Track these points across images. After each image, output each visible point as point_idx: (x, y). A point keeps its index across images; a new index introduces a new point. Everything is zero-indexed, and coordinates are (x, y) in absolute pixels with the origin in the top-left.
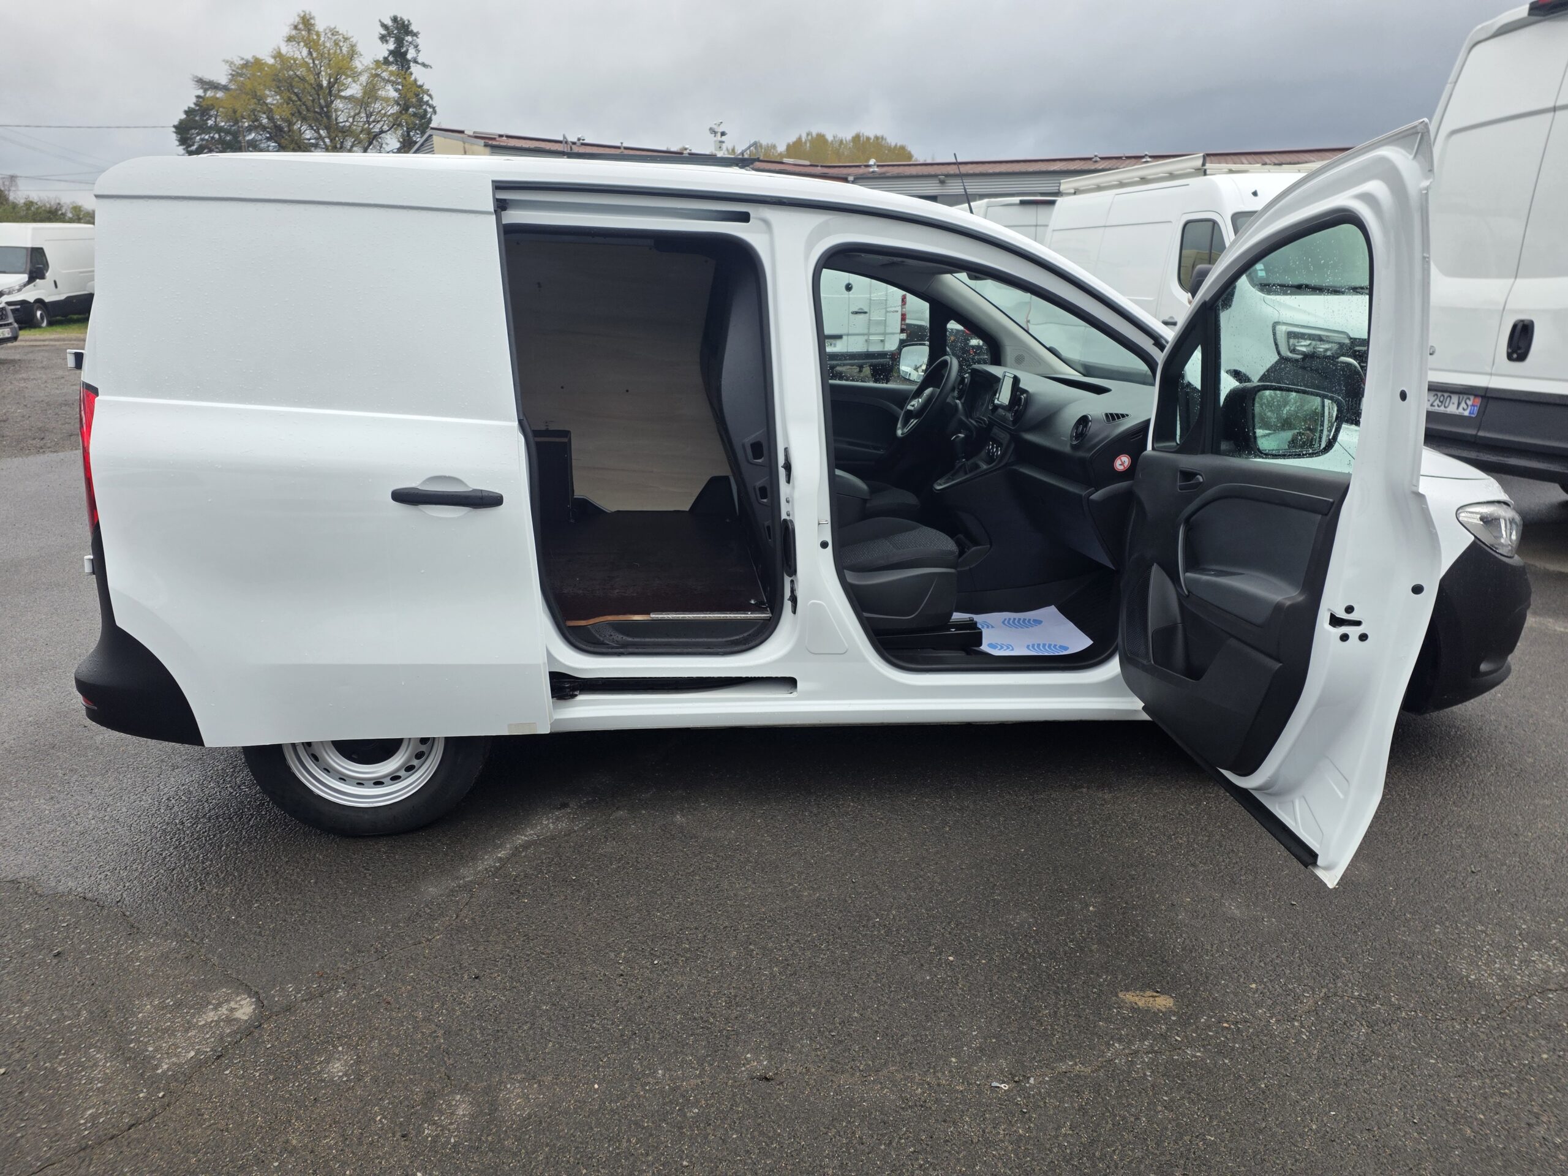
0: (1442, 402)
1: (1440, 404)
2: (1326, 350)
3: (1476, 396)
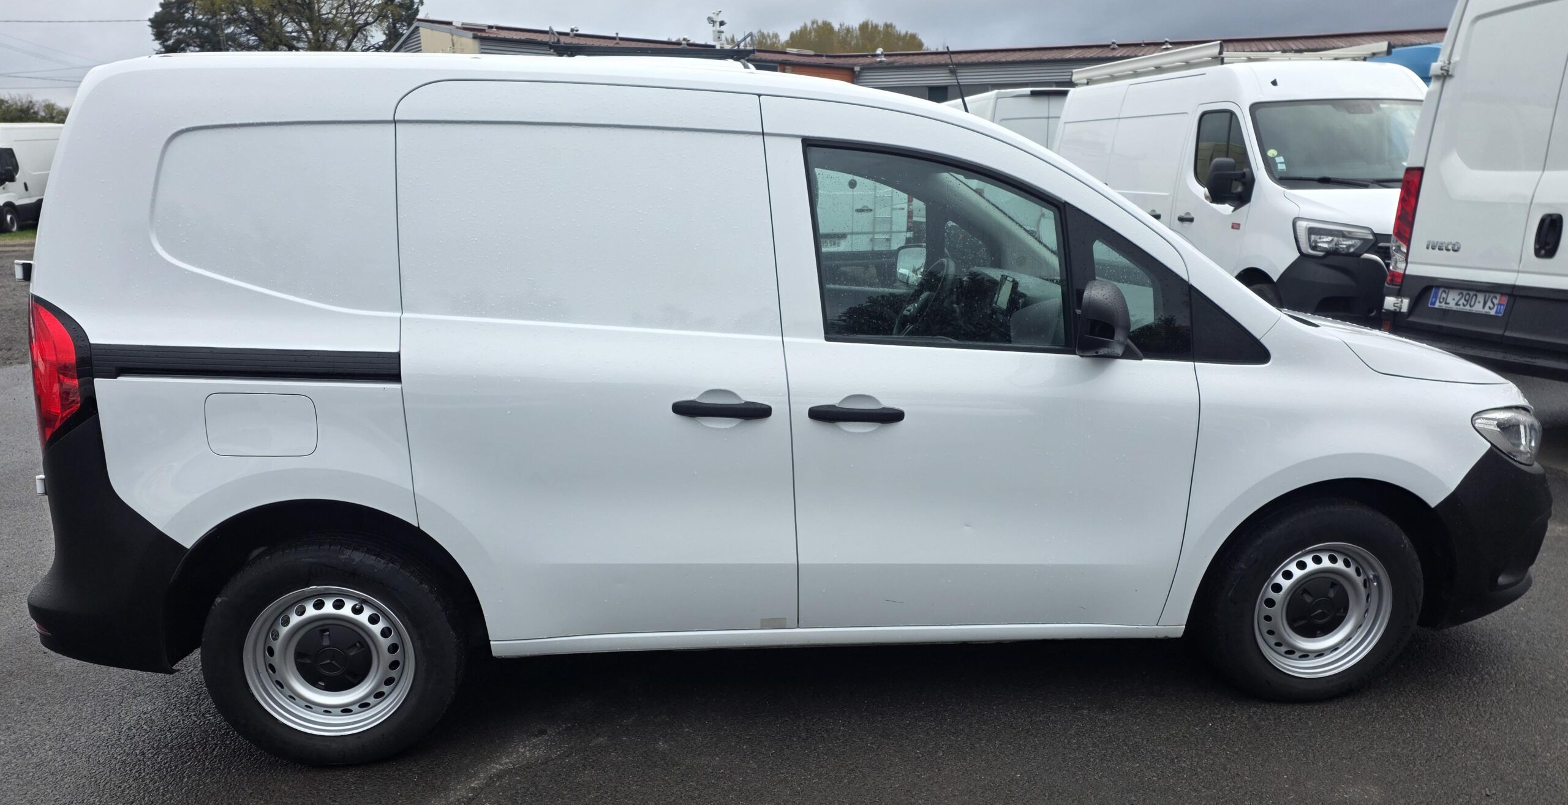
0: (1467, 301)
1: (1465, 303)
2: (1349, 247)
3: (1502, 294)
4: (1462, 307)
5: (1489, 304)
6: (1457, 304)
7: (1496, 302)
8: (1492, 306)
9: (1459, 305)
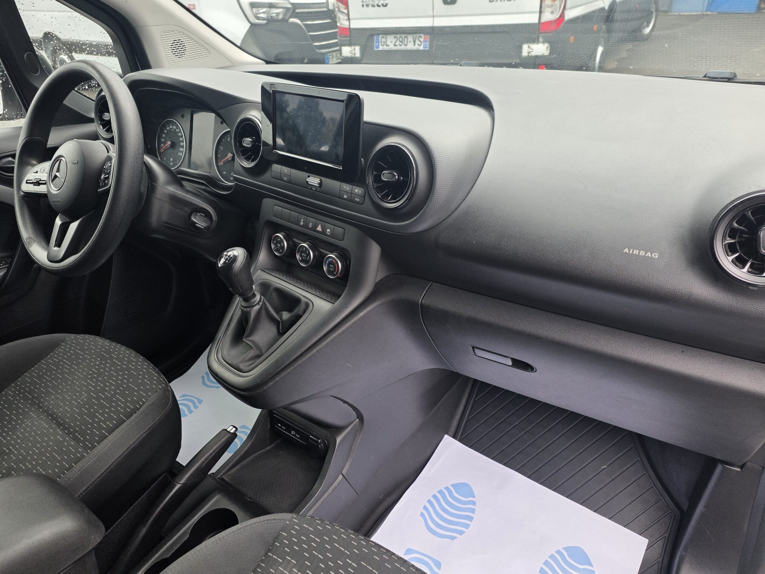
0: (401, 42)
1: (401, 44)
2: (278, 14)
3: (425, 33)
4: (399, 47)
5: (417, 42)
6: (395, 45)
7: (422, 40)
8: (420, 43)
9: (397, 46)
